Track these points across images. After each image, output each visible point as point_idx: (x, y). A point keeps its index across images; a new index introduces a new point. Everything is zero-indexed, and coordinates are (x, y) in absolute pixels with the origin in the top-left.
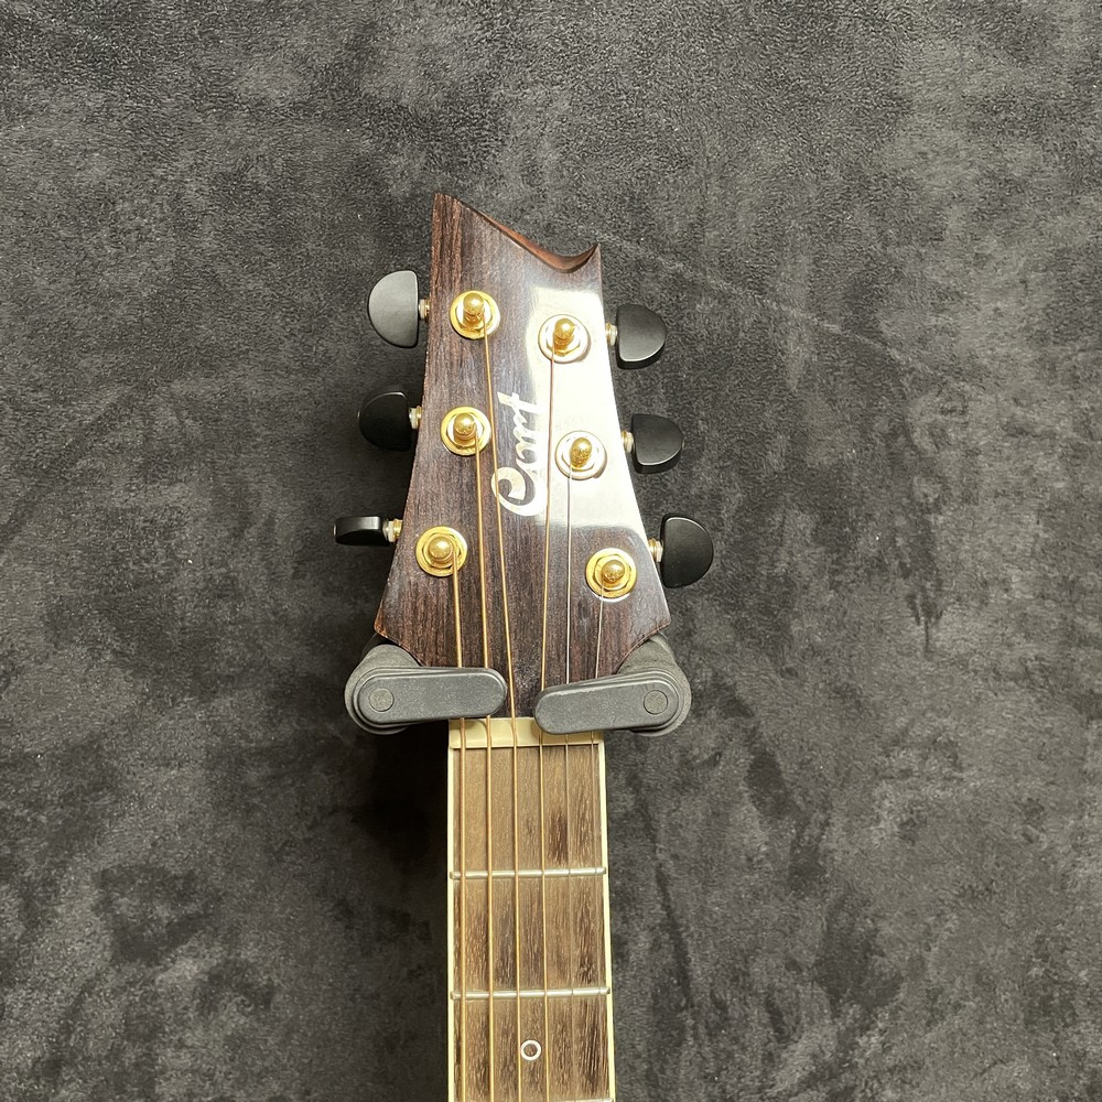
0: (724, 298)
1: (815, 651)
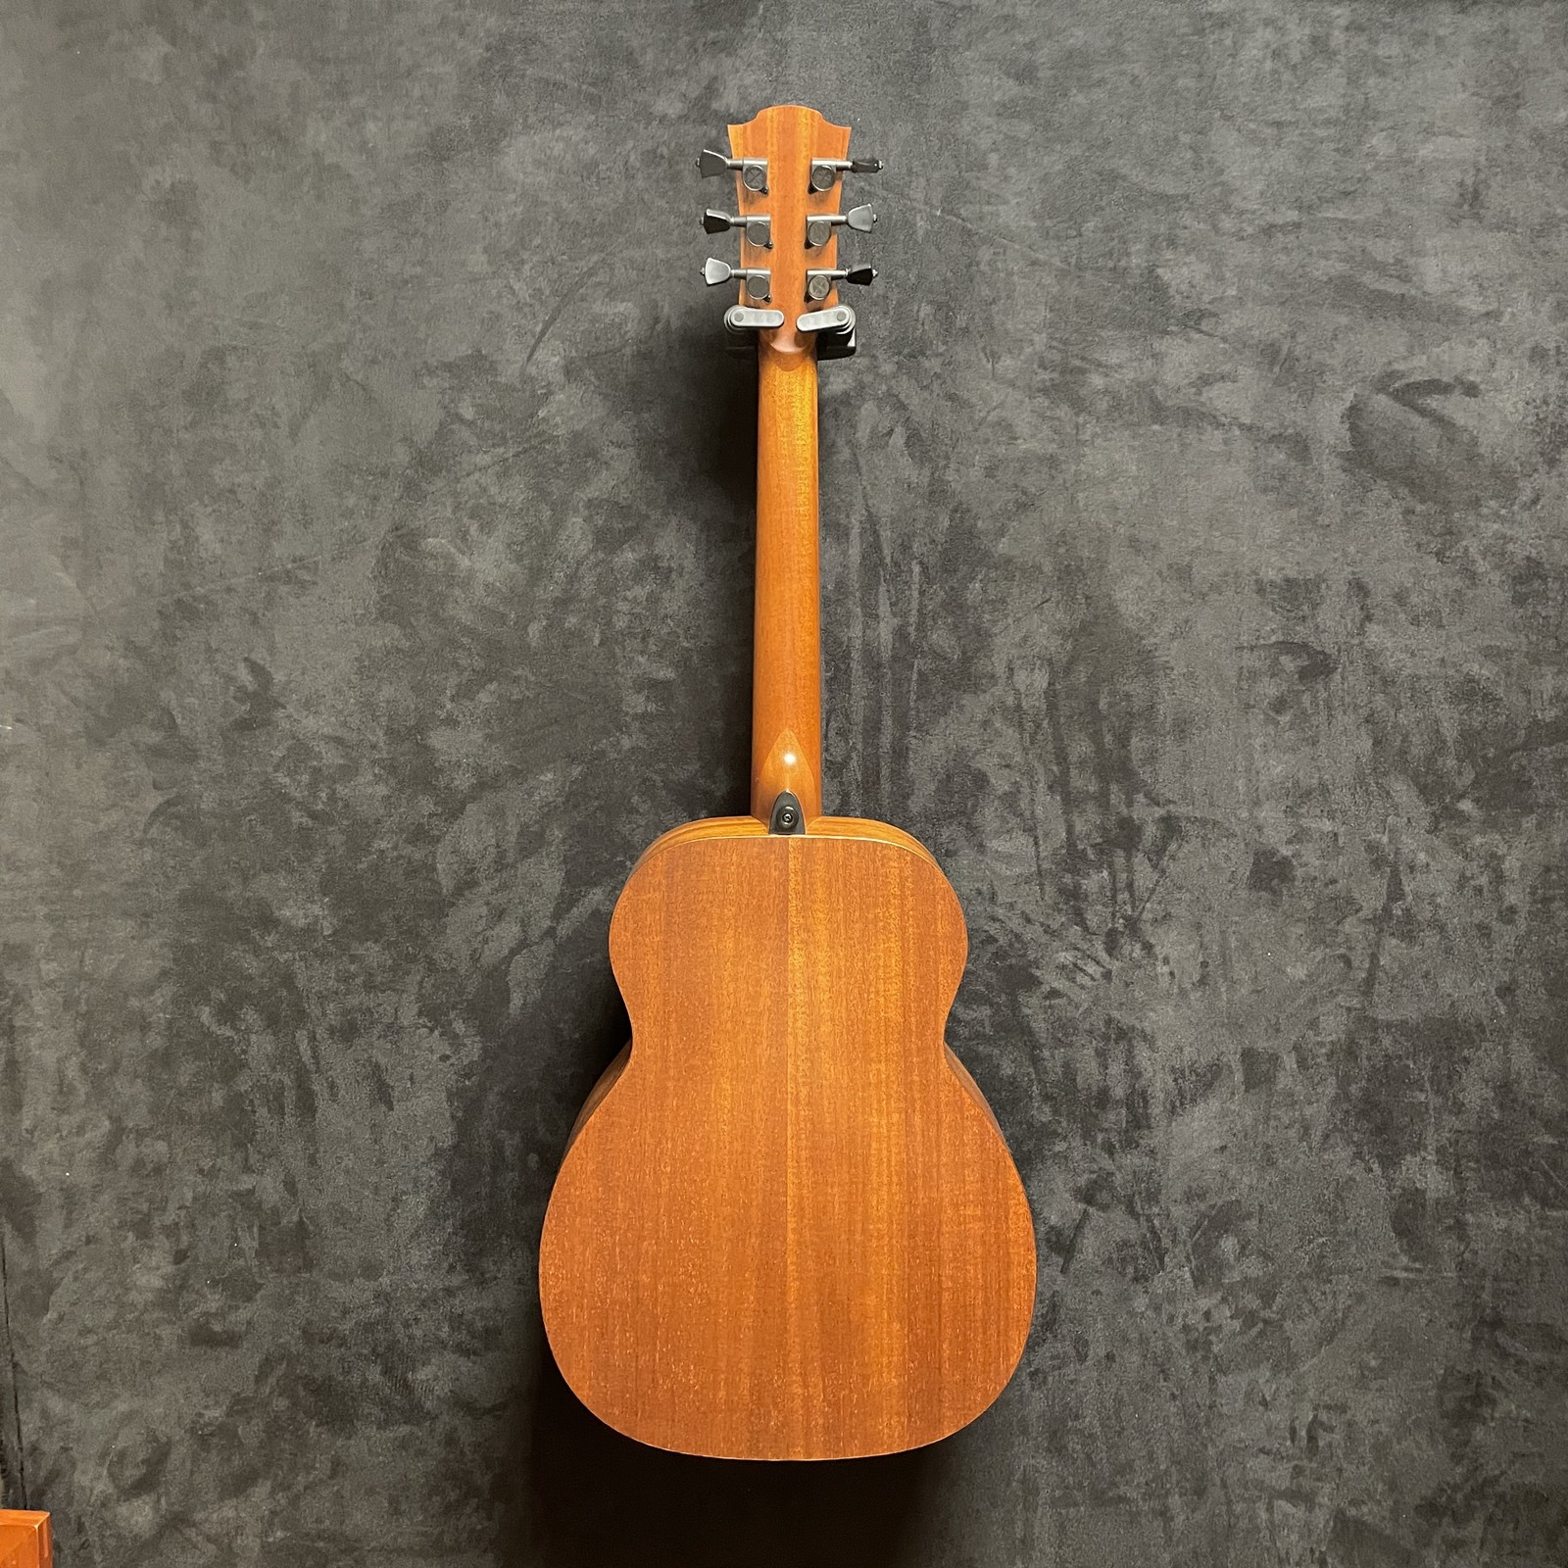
0: (884, 199)
1: (937, 376)
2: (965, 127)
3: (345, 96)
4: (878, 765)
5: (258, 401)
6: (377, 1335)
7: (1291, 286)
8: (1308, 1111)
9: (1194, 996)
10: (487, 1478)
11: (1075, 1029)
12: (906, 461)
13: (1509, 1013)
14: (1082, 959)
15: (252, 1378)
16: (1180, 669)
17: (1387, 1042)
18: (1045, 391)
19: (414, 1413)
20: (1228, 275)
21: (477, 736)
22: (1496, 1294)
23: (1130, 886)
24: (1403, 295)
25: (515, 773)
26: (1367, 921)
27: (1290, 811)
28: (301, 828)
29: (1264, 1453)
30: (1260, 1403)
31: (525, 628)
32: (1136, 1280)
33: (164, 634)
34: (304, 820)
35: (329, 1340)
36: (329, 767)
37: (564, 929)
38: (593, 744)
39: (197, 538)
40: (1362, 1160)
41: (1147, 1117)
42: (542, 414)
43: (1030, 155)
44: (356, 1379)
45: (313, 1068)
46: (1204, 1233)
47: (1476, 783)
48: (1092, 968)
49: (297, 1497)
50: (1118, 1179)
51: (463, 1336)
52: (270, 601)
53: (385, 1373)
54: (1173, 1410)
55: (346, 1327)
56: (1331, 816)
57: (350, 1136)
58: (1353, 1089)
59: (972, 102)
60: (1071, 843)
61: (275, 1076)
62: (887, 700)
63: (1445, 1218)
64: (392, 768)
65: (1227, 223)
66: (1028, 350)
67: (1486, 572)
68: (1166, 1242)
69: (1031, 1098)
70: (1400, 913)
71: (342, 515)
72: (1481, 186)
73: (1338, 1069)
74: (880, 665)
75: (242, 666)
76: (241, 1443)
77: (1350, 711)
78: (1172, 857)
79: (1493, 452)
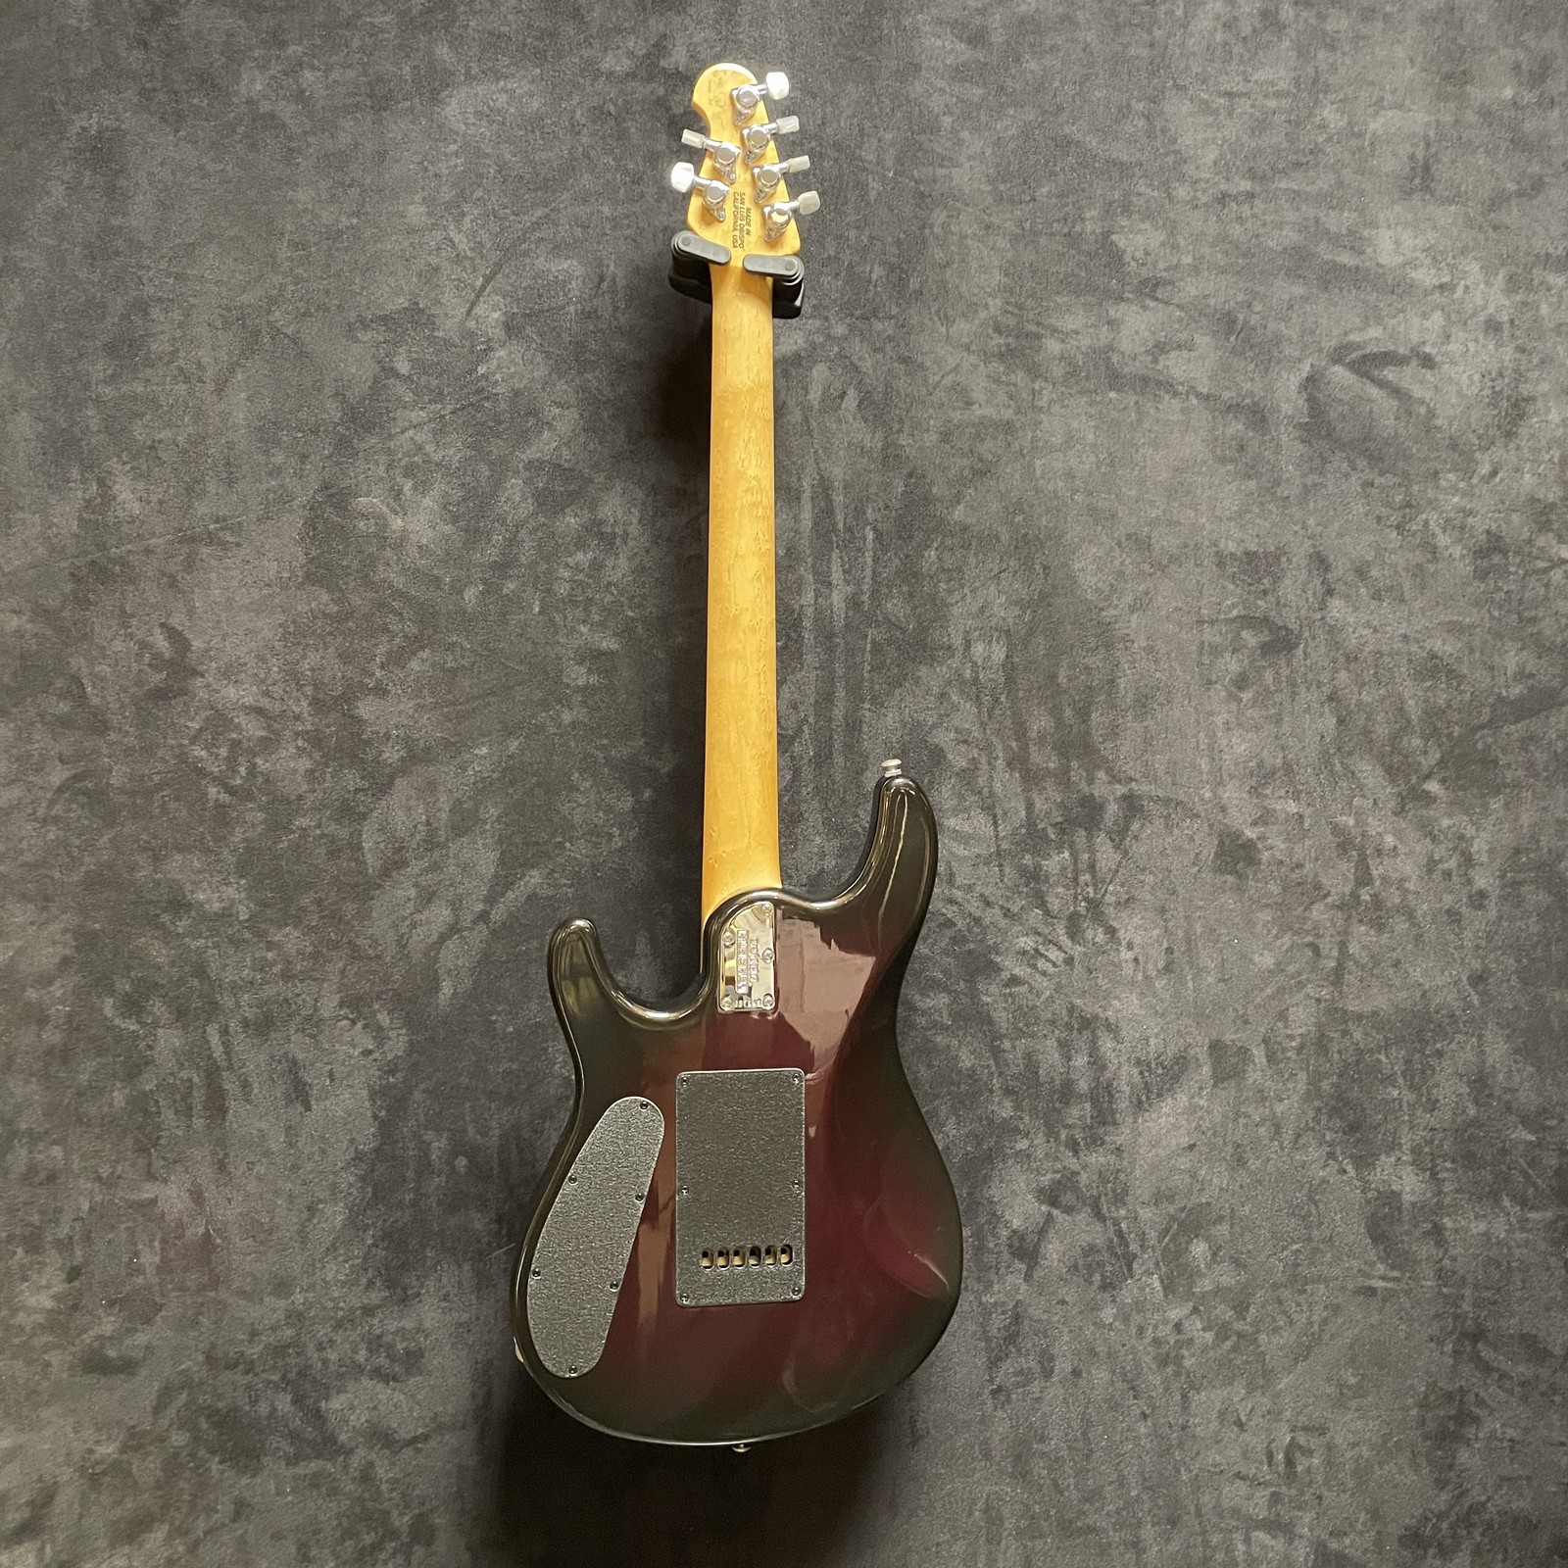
2: (917, 88)
3: (283, 44)
4: (831, 738)
5: (182, 354)
6: (288, 1360)
7: (1245, 255)
8: (1279, 1108)
9: (1159, 984)
10: (406, 1519)
11: (1037, 1018)
12: (859, 424)
13: (1482, 1003)
14: (1044, 944)
15: (149, 1409)
16: (1141, 642)
17: (1358, 1035)
18: (1001, 356)
19: (328, 1446)
20: (1182, 243)
21: (408, 706)
22: (1477, 1304)
23: (1092, 867)
24: (1357, 268)
25: (448, 745)
26: (1333, 906)
27: (1254, 791)
28: (218, 805)
29: (1241, 1478)
30: (1235, 1423)
31: (461, 592)
32: (1103, 1288)
33: (76, 597)
34: (221, 796)
35: (236, 1365)
36: (249, 740)
37: (498, 914)
38: (533, 717)
39: (114, 499)
40: (1335, 1159)
41: (1113, 1113)
42: (481, 370)
43: (983, 119)
44: (263, 1409)
45: (225, 1064)
46: (1174, 1239)
47: (1442, 763)
48: (1054, 954)
49: (196, 1544)
50: (1083, 1178)
51: (382, 1360)
52: (189, 564)
53: (294, 1402)
54: (1143, 1430)
55: (254, 1351)
56: (1297, 799)
57: (263, 1137)
58: (1325, 1085)
59: (924, 66)
60: (1031, 823)
61: (184, 1074)
62: (840, 672)
63: (1424, 1221)
64: (316, 740)
65: (1182, 192)
66: (983, 314)
67: (1447, 548)
68: (1134, 1247)
69: (991, 1091)
70: (1368, 898)
71: (270, 474)
72: (1431, 161)
73: (1308, 1065)
74: (831, 636)
75: (157, 631)
76: (135, 1482)
77: (1314, 687)
78: (1136, 838)
79: (1450, 425)
